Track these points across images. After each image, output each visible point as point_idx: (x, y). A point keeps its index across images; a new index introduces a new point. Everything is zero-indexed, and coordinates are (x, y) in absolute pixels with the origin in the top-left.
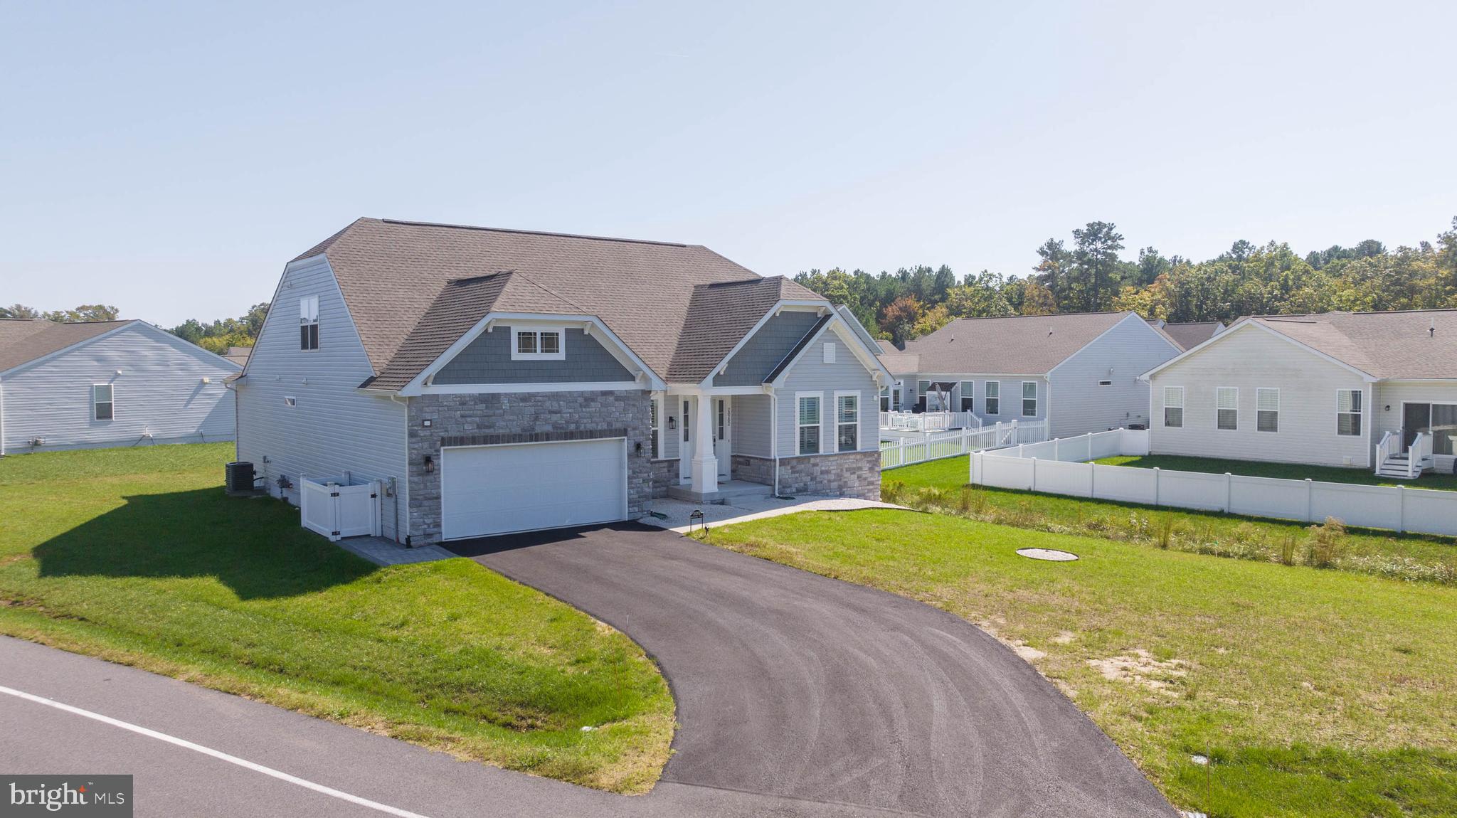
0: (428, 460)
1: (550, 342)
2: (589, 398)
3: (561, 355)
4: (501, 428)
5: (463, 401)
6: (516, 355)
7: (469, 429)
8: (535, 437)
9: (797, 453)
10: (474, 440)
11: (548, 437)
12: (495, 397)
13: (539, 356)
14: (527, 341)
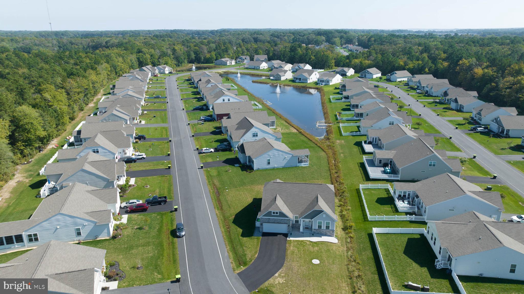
0: (262, 224)
1: (277, 213)
2: (282, 219)
3: (278, 214)
4: (270, 222)
5: (266, 218)
6: (272, 214)
7: (266, 221)
8: (275, 223)
9: (317, 228)
10: (267, 223)
11: (276, 223)
12: (270, 218)
13: (275, 214)
14: (274, 213)
